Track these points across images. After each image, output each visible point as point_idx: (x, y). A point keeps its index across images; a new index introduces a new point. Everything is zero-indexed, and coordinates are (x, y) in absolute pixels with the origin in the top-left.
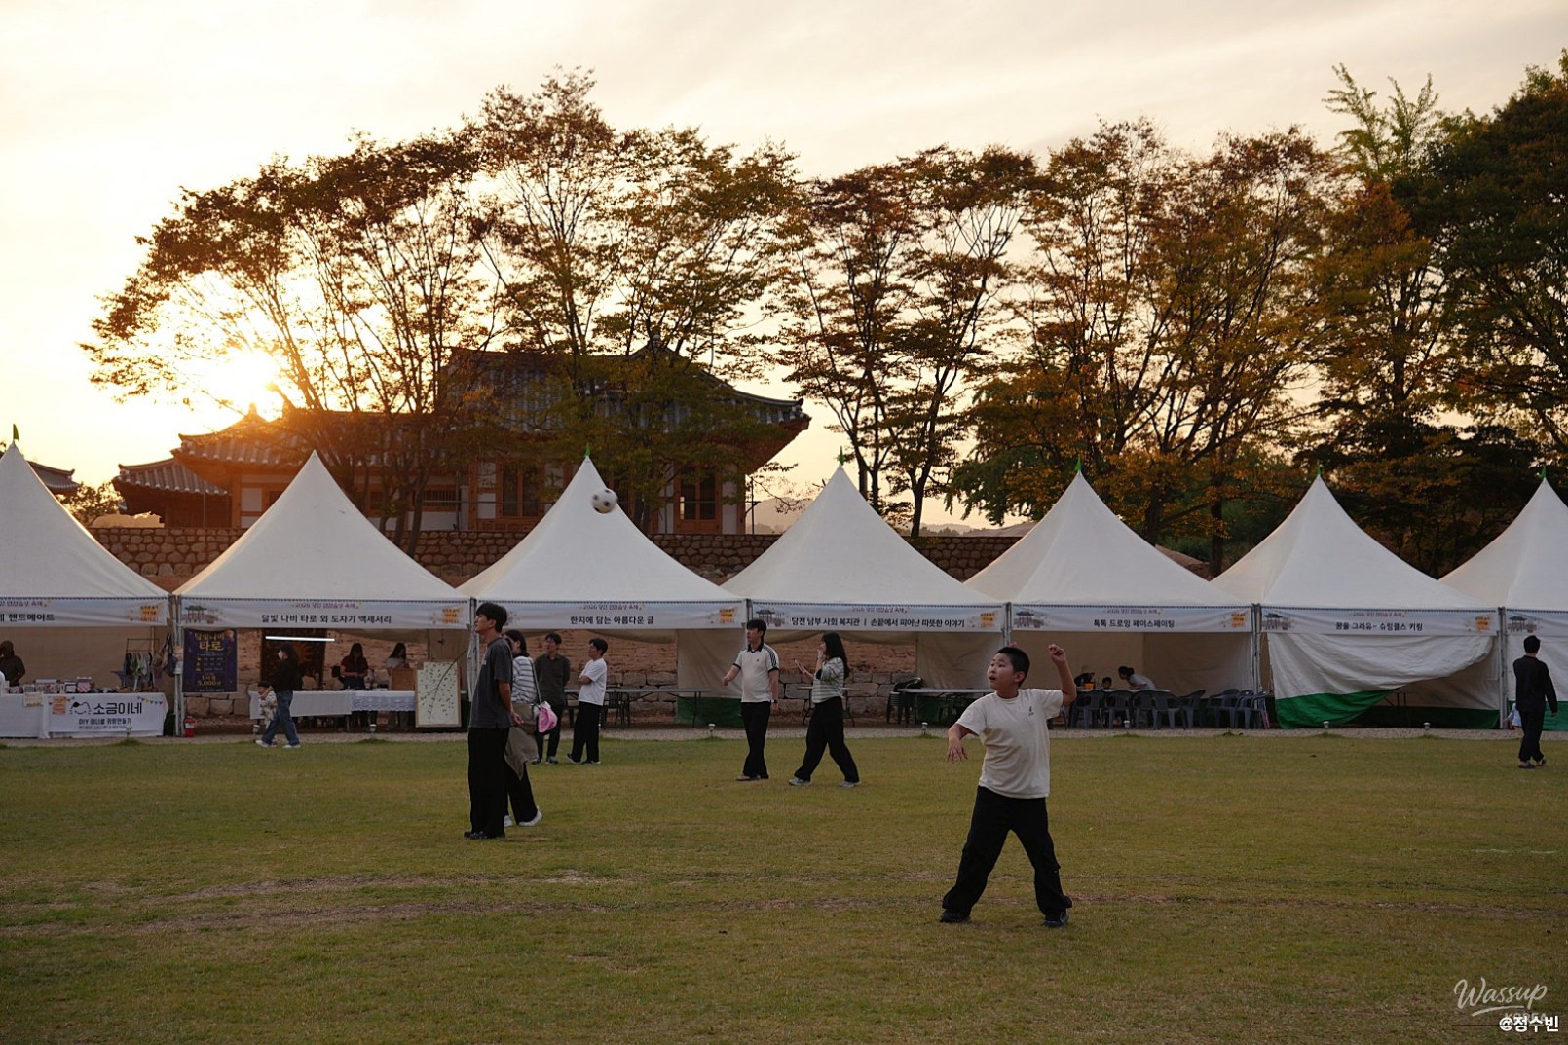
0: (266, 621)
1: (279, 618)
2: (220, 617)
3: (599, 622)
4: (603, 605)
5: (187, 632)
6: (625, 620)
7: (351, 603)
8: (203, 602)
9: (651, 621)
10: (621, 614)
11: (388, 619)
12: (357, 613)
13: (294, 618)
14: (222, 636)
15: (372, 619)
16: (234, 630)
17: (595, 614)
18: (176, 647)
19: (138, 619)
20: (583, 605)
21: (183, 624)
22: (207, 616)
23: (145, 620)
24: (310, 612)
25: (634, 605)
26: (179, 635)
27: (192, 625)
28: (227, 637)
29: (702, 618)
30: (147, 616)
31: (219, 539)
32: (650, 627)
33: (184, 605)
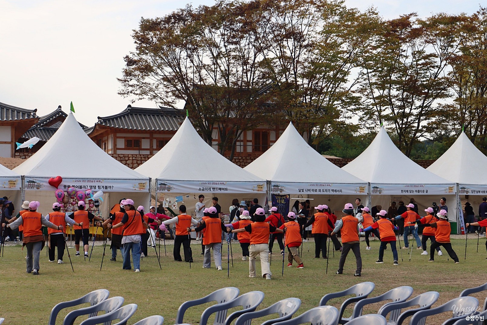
0: (300, 191)
1: (304, 190)
2: (284, 190)
3: (410, 192)
4: (412, 185)
5: (273, 195)
6: (419, 192)
7: (328, 184)
8: (279, 183)
9: (427, 192)
10: (417, 189)
11: (341, 191)
12: (331, 188)
13: (309, 190)
14: (284, 197)
15: (336, 191)
16: (289, 195)
17: (409, 189)
18: (269, 202)
19: (256, 190)
20: (405, 185)
21: (272, 192)
22: (280, 189)
23: (258, 191)
24: (315, 188)
25: (421, 185)
26: (270, 198)
27: (275, 193)
28: (286, 198)
29: (443, 190)
30: (259, 189)
31: (137, 159)
32: (427, 194)
33: (272, 185)
